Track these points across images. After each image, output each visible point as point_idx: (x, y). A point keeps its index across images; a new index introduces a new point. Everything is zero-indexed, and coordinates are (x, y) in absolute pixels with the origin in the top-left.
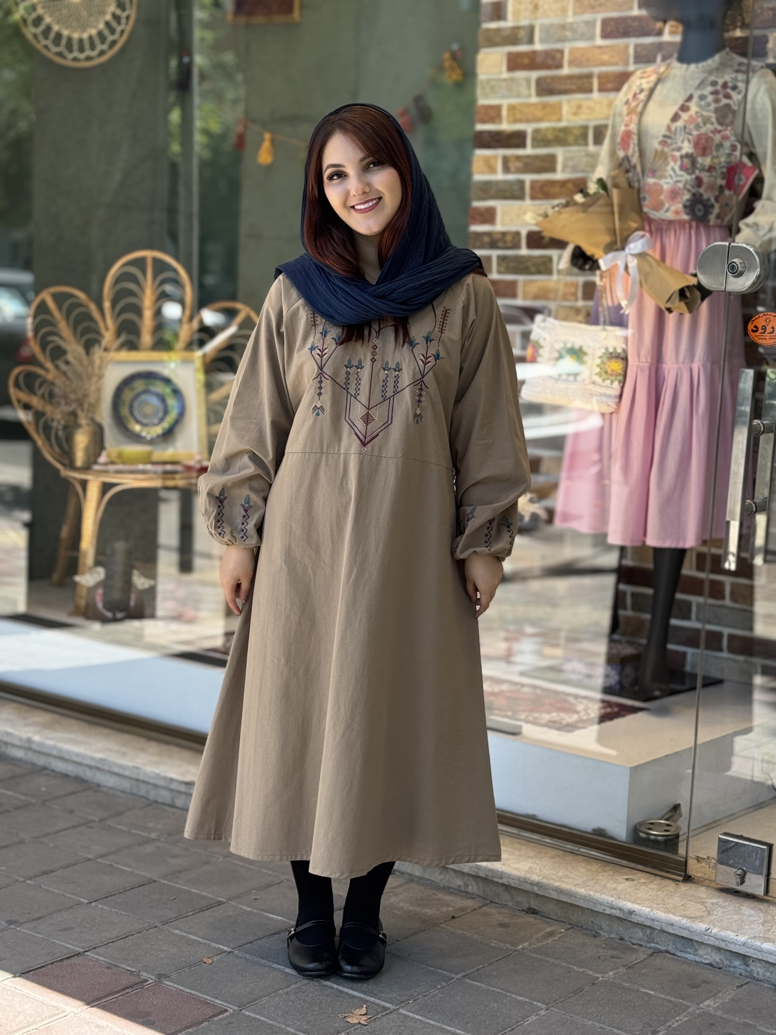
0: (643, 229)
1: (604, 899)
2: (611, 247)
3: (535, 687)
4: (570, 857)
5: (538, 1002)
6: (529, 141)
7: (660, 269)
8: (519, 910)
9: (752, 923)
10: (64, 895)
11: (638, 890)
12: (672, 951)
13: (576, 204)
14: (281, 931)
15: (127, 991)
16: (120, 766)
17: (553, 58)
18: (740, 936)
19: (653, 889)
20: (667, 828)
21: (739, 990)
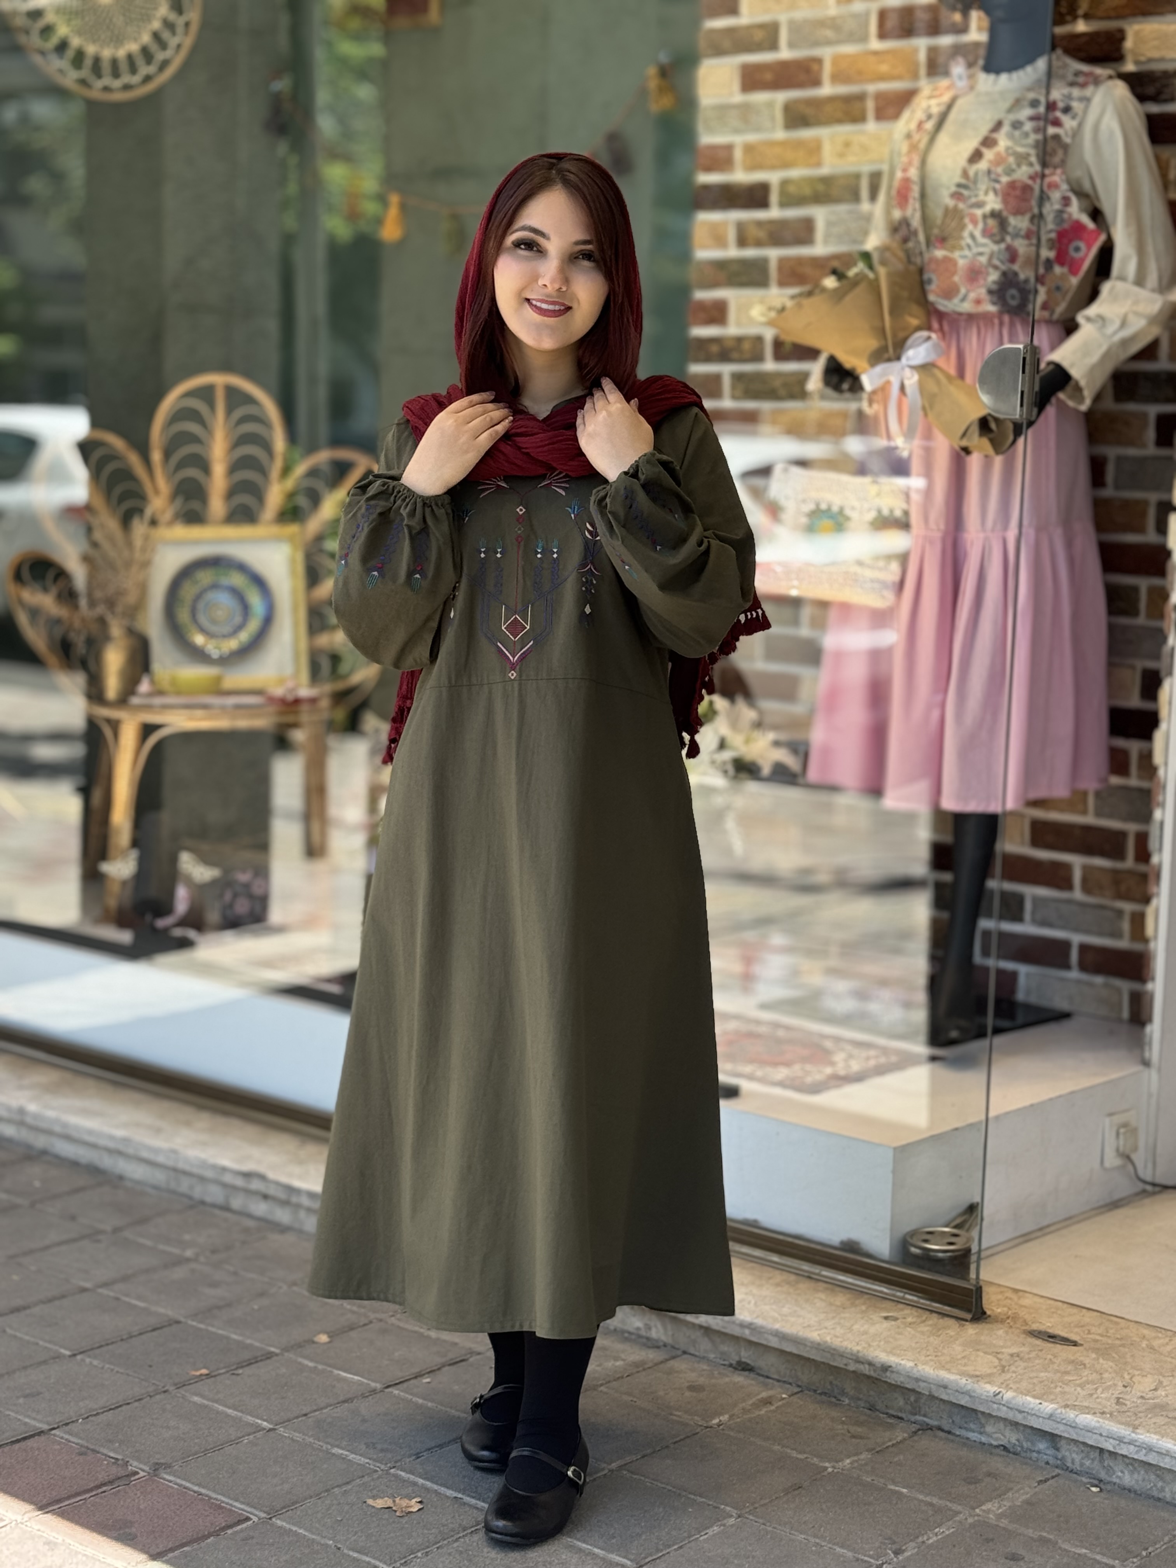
0: (929, 328)
1: (846, 1348)
2: (879, 356)
3: (777, 1025)
4: (804, 1285)
5: (726, 1505)
6: (774, 198)
7: (952, 389)
8: (724, 1365)
9: (1066, 1384)
10: (37, 1344)
11: (900, 1334)
12: (946, 1428)
13: (824, 290)
14: (355, 1397)
15: (104, 1489)
16: (151, 1149)
17: (809, 71)
18: (1045, 1404)
19: (922, 1333)
20: (953, 1240)
21: (1041, 1486)
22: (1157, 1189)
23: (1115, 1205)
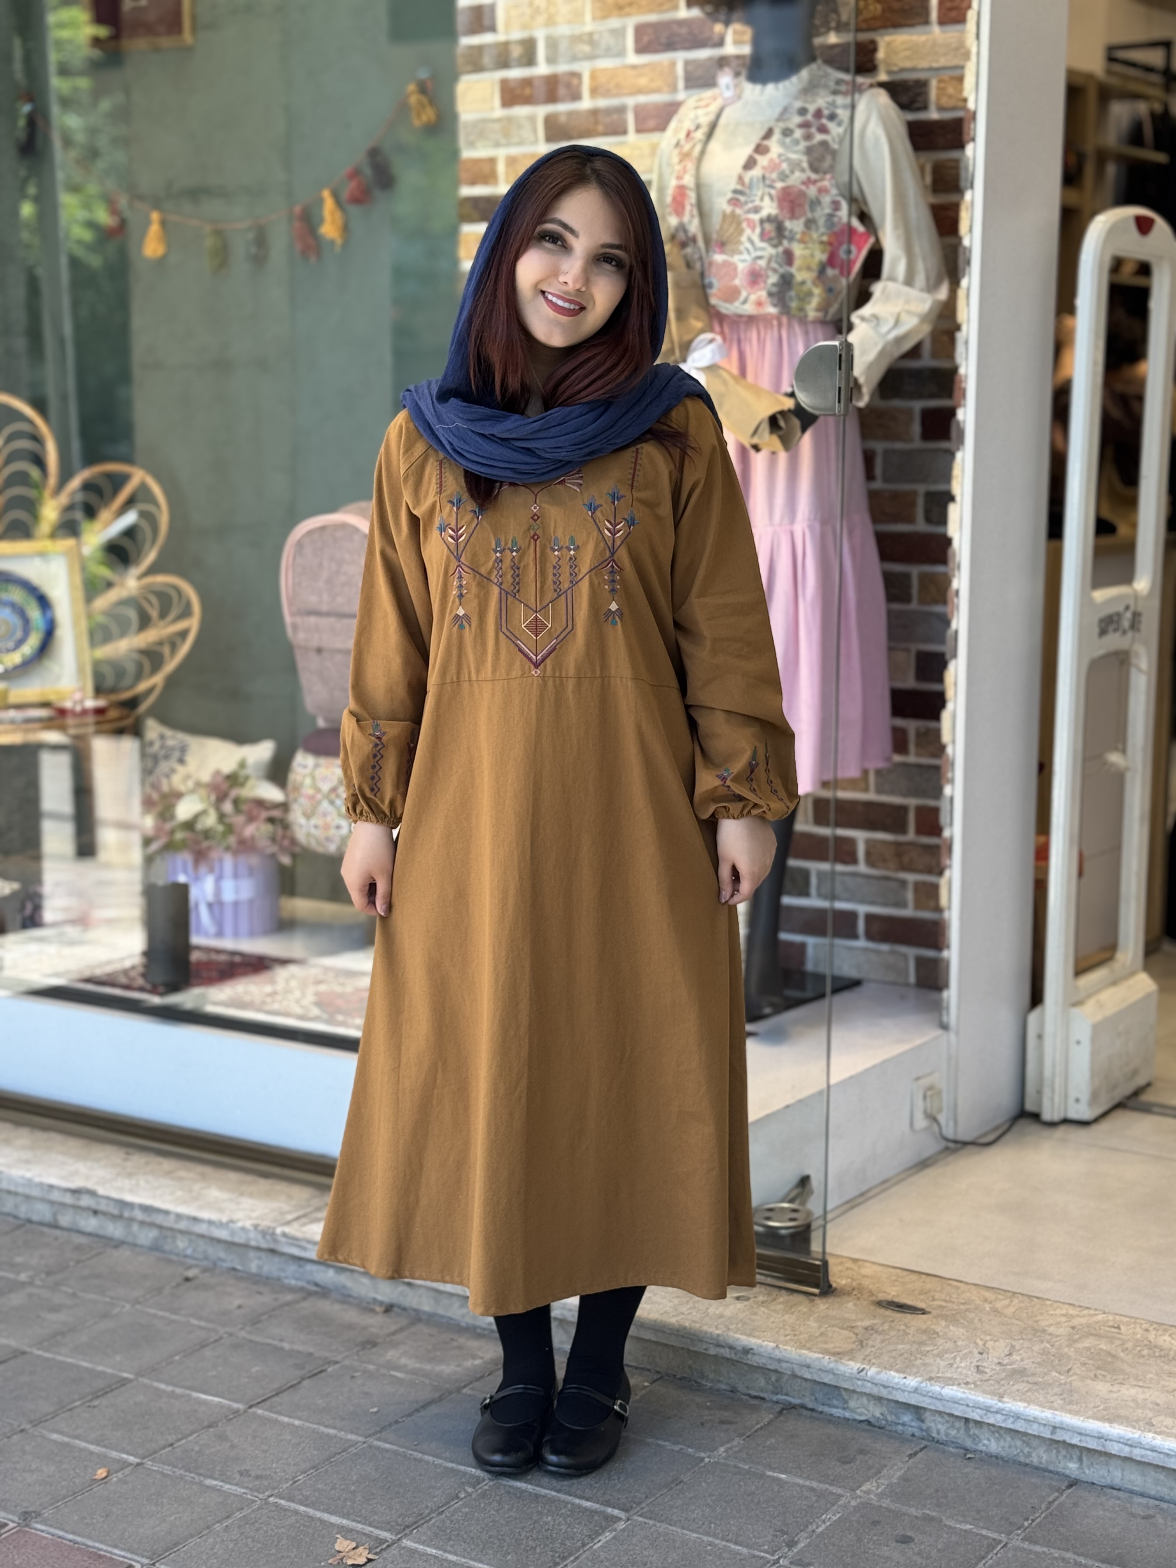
0: (711, 330)
1: (706, 1333)
7: (739, 389)
9: (925, 1355)
11: (755, 1314)
12: (811, 1405)
14: (219, 1421)
17: (568, 85)
18: (910, 1378)
19: (775, 1311)
20: (794, 1215)
21: (912, 1460)
22: (959, 1146)
23: (923, 1164)
